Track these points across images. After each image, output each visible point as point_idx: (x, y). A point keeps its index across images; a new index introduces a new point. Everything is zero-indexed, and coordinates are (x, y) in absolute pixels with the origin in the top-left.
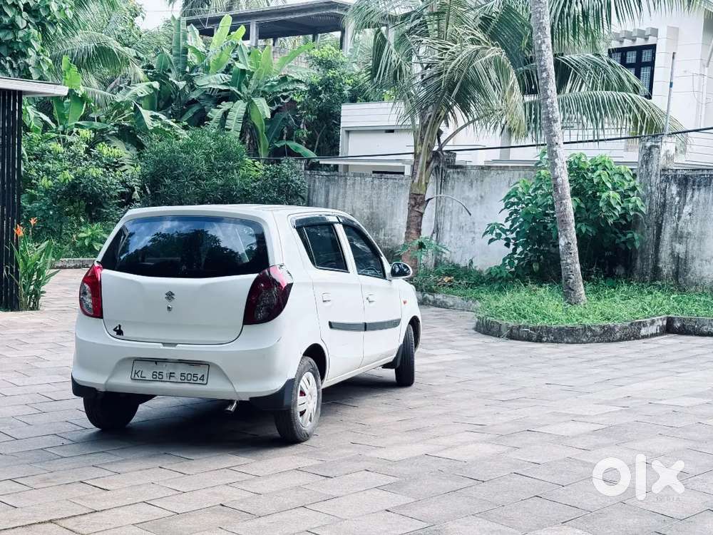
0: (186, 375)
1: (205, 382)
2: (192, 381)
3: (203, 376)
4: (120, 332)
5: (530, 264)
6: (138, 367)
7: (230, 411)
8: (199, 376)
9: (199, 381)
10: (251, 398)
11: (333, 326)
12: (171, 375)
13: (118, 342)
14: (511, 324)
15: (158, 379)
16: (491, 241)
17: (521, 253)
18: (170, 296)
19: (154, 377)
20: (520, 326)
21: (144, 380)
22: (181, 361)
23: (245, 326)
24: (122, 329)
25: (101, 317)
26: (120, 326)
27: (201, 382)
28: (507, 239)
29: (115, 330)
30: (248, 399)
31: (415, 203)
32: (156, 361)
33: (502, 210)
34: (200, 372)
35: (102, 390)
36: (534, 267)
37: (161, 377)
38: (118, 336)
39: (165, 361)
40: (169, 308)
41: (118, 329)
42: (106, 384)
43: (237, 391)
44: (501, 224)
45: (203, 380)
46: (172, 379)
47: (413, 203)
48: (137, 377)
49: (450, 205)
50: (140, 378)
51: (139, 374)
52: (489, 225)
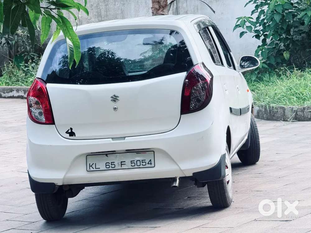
0: (135, 162)
1: (153, 165)
2: (141, 166)
3: (150, 160)
4: (72, 134)
5: (280, 53)
6: (91, 160)
7: (175, 187)
8: (147, 161)
9: (147, 165)
10: (194, 174)
11: (233, 111)
12: (122, 163)
13: (71, 142)
14: (296, 107)
15: (111, 168)
16: (242, 34)
17: (272, 43)
18: (115, 99)
19: (108, 167)
20: (304, 108)
21: (98, 170)
22: (128, 151)
23: (182, 115)
24: (73, 131)
25: (53, 123)
26: (71, 129)
27: (149, 165)
28: (256, 31)
29: (67, 132)
30: (191, 175)
31: (159, 7)
32: (107, 154)
33: (247, 4)
34: (147, 157)
35: (60, 184)
36: (285, 55)
37: (113, 166)
38: (71, 137)
39: (113, 152)
40: (115, 109)
41: (70, 131)
42: (64, 179)
43: (182, 169)
44: (250, 18)
45: (151, 164)
46: (124, 167)
47: (157, 6)
48: (92, 169)
49: (185, 5)
50: (95, 169)
51: (94, 166)
52: (239, 19)
